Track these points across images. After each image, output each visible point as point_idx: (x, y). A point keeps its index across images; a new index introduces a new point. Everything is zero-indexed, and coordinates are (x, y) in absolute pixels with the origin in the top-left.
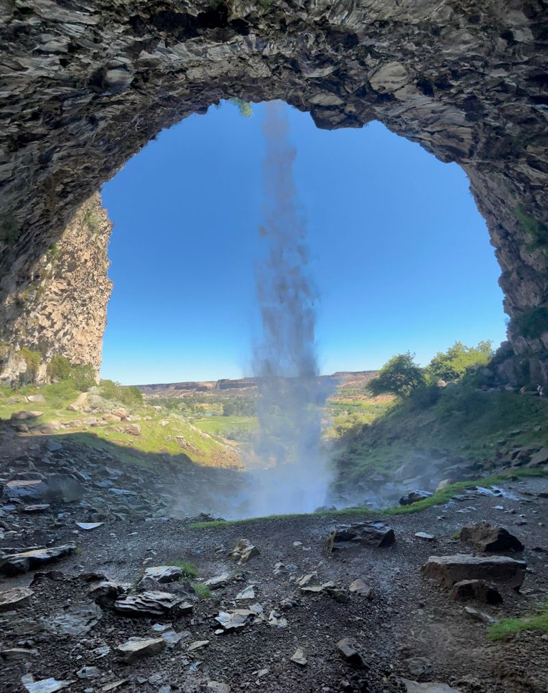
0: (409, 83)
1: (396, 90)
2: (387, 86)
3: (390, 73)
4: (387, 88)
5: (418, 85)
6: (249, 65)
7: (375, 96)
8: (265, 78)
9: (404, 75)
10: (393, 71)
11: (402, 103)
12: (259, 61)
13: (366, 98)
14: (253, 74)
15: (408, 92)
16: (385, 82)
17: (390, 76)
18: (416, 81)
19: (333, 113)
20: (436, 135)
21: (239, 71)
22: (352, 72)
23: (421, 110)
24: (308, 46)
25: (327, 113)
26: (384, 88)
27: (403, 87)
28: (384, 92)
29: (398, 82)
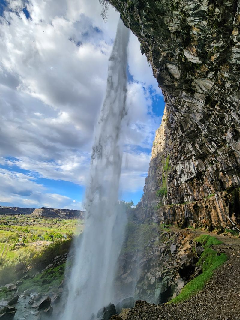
0: (205, 94)
1: (198, 92)
2: (197, 88)
3: (205, 84)
4: (196, 88)
5: (206, 97)
6: (172, 13)
7: (189, 87)
8: (168, 30)
9: (208, 90)
10: (206, 85)
11: (194, 99)
12: (180, 19)
13: (186, 85)
14: (166, 20)
15: (200, 97)
16: (199, 86)
17: (203, 85)
18: (207, 95)
19: (169, 79)
20: (182, 118)
21: (163, 9)
22: (198, 71)
23: (195, 107)
24: (212, 45)
25: (168, 77)
26: (195, 87)
27: (201, 93)
28: (193, 89)
29: (203, 90)
